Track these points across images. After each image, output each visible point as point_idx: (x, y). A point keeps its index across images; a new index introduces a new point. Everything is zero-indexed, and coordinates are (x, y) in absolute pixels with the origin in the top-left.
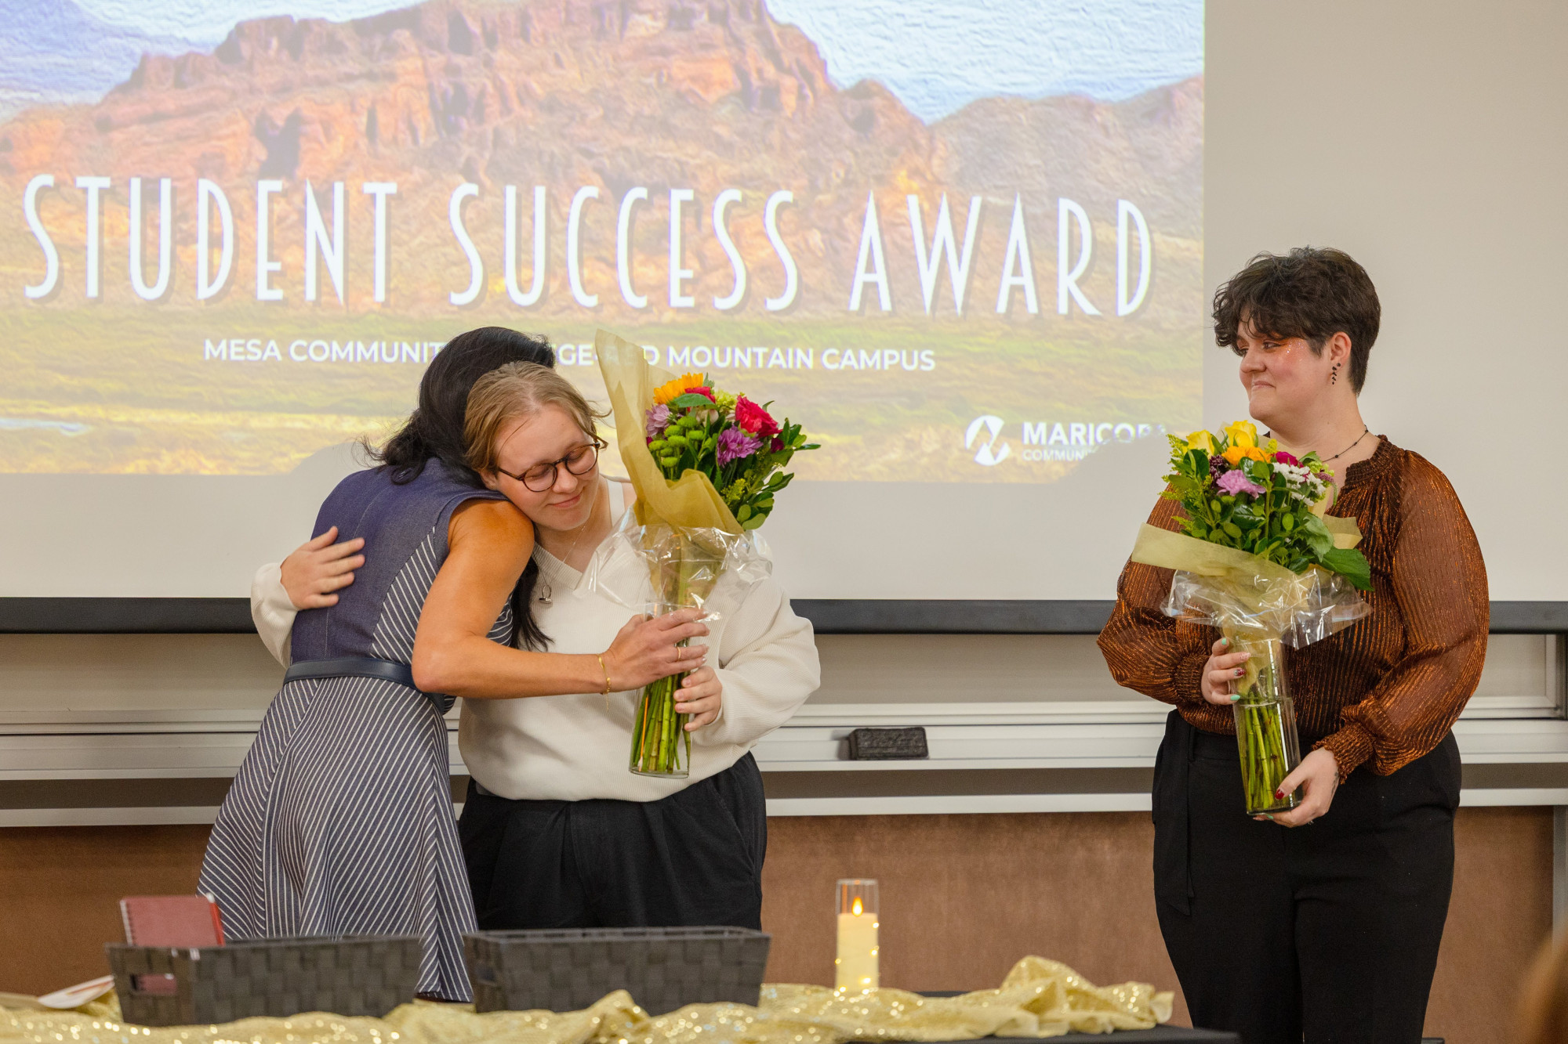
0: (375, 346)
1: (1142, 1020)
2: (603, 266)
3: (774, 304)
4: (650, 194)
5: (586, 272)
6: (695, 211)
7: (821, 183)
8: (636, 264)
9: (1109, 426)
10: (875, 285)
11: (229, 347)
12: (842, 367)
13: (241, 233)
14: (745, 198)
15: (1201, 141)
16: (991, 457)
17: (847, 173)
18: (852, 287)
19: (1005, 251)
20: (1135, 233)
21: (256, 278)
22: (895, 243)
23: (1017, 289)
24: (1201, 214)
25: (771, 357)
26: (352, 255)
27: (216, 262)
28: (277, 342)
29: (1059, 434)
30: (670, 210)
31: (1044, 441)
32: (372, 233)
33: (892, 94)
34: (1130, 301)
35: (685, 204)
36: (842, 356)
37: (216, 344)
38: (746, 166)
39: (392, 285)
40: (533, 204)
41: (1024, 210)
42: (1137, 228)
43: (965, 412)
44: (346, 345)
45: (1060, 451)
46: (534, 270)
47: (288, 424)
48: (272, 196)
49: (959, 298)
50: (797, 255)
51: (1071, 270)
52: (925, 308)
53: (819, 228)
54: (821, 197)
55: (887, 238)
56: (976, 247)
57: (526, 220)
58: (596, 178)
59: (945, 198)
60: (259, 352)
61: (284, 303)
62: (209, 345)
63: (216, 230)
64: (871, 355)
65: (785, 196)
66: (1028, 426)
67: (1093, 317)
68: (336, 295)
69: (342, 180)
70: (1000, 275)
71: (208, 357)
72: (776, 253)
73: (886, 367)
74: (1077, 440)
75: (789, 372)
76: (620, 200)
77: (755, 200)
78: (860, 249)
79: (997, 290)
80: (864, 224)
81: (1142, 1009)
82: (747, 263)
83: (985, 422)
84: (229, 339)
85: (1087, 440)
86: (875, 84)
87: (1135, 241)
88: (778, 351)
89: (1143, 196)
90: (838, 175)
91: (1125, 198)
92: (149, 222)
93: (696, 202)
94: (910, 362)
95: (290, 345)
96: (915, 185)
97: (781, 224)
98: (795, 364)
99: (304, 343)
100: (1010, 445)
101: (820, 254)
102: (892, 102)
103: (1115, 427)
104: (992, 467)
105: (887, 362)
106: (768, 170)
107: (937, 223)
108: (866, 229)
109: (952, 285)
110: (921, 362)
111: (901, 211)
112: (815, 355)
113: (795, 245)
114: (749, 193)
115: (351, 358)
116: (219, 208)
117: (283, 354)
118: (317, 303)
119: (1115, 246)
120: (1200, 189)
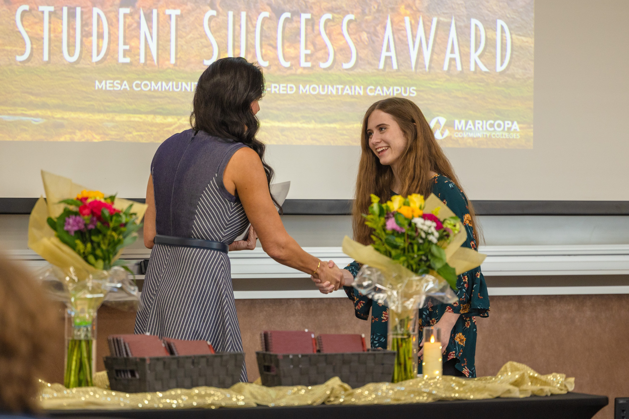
0: (171, 84)
1: (561, 390)
2: (271, 48)
3: (346, 66)
4: (292, 16)
5: (263, 50)
6: (311, 23)
7: (367, 11)
8: (285, 47)
9: (492, 122)
10: (391, 57)
11: (106, 84)
12: (376, 94)
13: (111, 32)
14: (333, 18)
16: (441, 135)
17: (378, 6)
18: (380, 58)
19: (447, 42)
20: (504, 35)
21: (118, 52)
22: (399, 39)
23: (452, 60)
24: (533, 26)
25: (344, 89)
26: (160, 42)
27: (100, 45)
28: (127, 81)
29: (470, 125)
30: (300, 22)
31: (464, 128)
32: (169, 32)
34: (502, 65)
35: (307, 20)
36: (376, 89)
37: (101, 82)
38: (334, 3)
39: (178, 56)
40: (240, 20)
41: (456, 24)
42: (505, 32)
43: (429, 115)
44: (158, 83)
45: (471, 133)
46: (241, 50)
47: (132, 119)
48: (125, 15)
49: (427, 63)
50: (356, 44)
51: (476, 51)
52: (412, 68)
53: (366, 31)
54: (367, 17)
55: (396, 36)
56: (435, 40)
57: (237, 27)
58: (268, 8)
59: (421, 18)
60: (119, 86)
61: (130, 64)
62: (97, 82)
63: (100, 31)
64: (388, 89)
65: (351, 17)
66: (457, 122)
67: (486, 72)
68: (153, 60)
69: (156, 8)
70: (445, 53)
71: (97, 88)
72: (347, 42)
74: (478, 128)
75: (352, 97)
76: (279, 18)
77: (338, 18)
78: (384, 41)
79: (444, 60)
80: (386, 30)
81: (561, 385)
82: (335, 47)
83: (438, 120)
84: (106, 80)
85: (483, 128)
87: (504, 38)
88: (347, 87)
89: (508, 18)
90: (374, 7)
91: (500, 18)
92: (71, 27)
93: (312, 19)
94: (406, 92)
95: (133, 83)
96: (408, 12)
97: (350, 30)
98: (355, 93)
99: (139, 82)
100: (449, 130)
101: (366, 43)
103: (495, 122)
104: (441, 140)
105: (395, 92)
106: (344, 5)
107: (418, 29)
108: (386, 32)
109: (424, 58)
110: (410, 92)
111: (402, 24)
112: (364, 89)
113: (356, 39)
114: (336, 15)
115: (160, 89)
116: (102, 21)
117: (130, 87)
118: (145, 64)
119: (495, 40)
120: (533, 15)
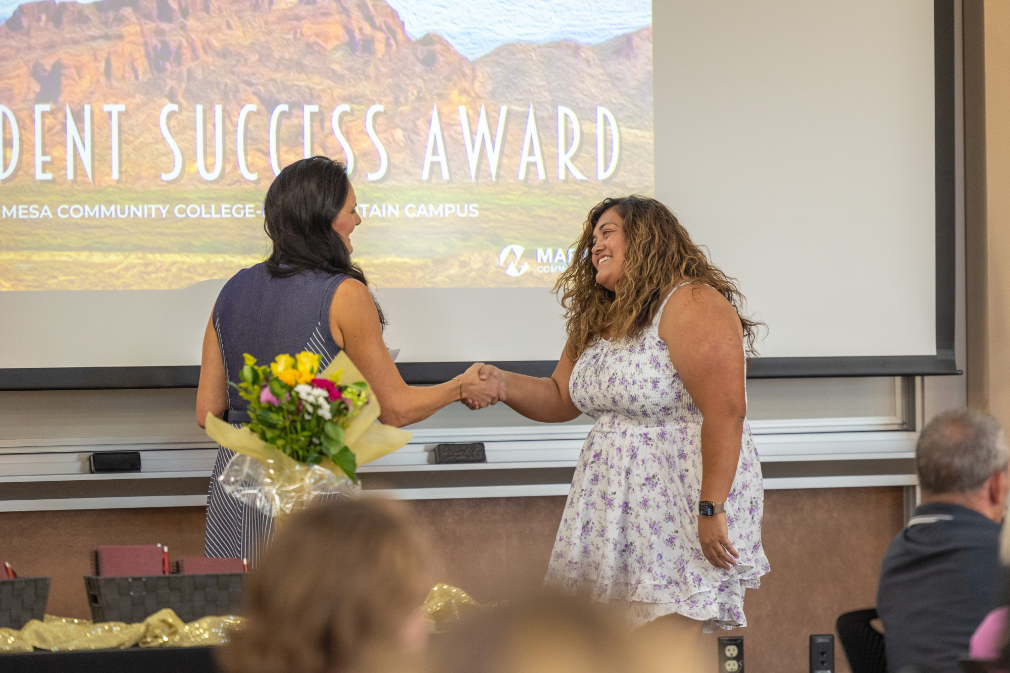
0: (113, 208)
2: (260, 154)
3: (373, 177)
4: (290, 108)
5: (249, 158)
6: (320, 119)
7: (402, 99)
8: (281, 152)
10: (439, 163)
11: (17, 210)
12: (418, 215)
13: (24, 138)
14: (352, 110)
15: (651, 68)
16: (516, 271)
17: (419, 92)
18: (423, 165)
19: (523, 140)
20: (608, 127)
21: (34, 166)
22: (451, 137)
23: (531, 164)
24: (652, 115)
25: (371, 209)
26: (96, 151)
27: (8, 156)
28: (49, 206)
29: (561, 256)
30: (303, 118)
31: (551, 261)
32: (109, 134)
33: (447, 41)
34: (605, 171)
35: (313, 115)
36: (418, 209)
37: (10, 208)
38: (352, 89)
39: (123, 169)
40: (214, 115)
41: (535, 114)
42: (610, 124)
43: (498, 242)
44: (94, 208)
45: (562, 266)
46: (215, 158)
47: (58, 258)
48: (44, 114)
49: (494, 171)
50: (387, 145)
51: (567, 151)
52: (471, 177)
53: (401, 128)
54: (402, 108)
55: (446, 133)
56: (504, 138)
57: (209, 125)
58: (255, 98)
59: (483, 107)
60: (38, 213)
61: (53, 181)
62: (5, 208)
63: (8, 136)
64: (436, 207)
65: (379, 108)
66: (540, 251)
67: (582, 181)
68: (87, 176)
69: (90, 103)
70: (520, 155)
71: (4, 216)
72: (373, 144)
73: (447, 215)
75: (383, 220)
76: (271, 112)
77: (359, 111)
78: (428, 140)
79: (519, 165)
80: (430, 125)
82: (354, 150)
84: (17, 205)
86: (436, 36)
87: (608, 132)
88: (375, 206)
89: (613, 103)
90: (413, 94)
91: (601, 105)
93: (320, 113)
94: (462, 211)
95: (57, 208)
96: (464, 99)
97: (376, 126)
98: (387, 214)
99: (67, 207)
100: (529, 263)
101: (402, 144)
102: (447, 46)
104: (517, 277)
105: (447, 212)
106: (368, 92)
107: (478, 123)
108: (432, 127)
109: (489, 163)
110: (469, 211)
111: (454, 116)
112: (400, 208)
113: (386, 139)
114: (356, 107)
115: (97, 216)
116: (9, 123)
117: (53, 214)
118: (74, 181)
119: (596, 136)
120: (651, 99)
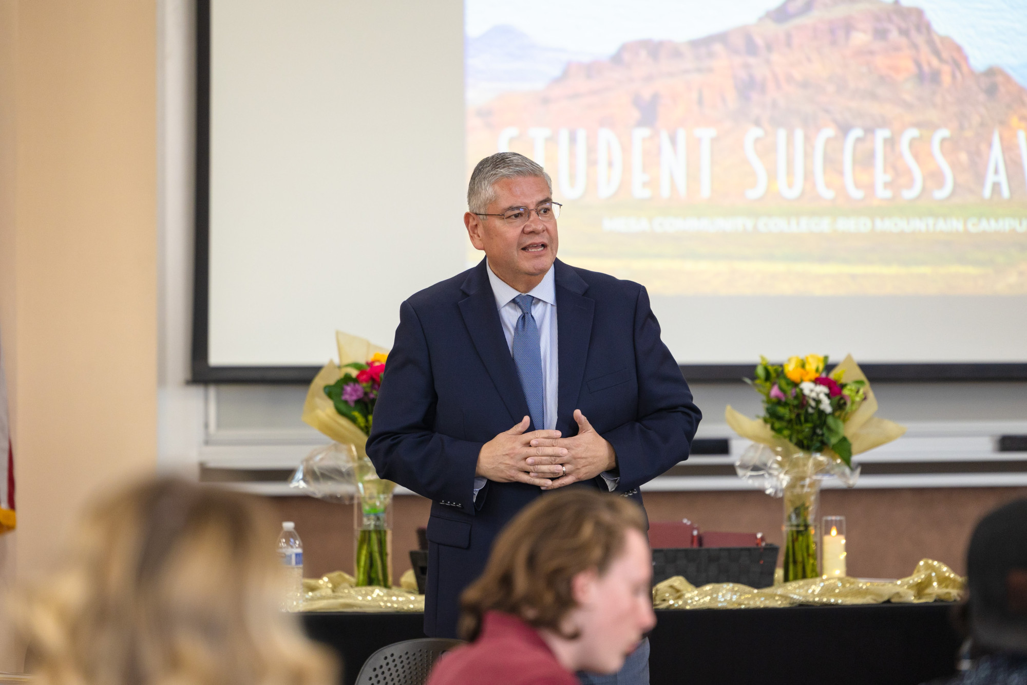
2: (836, 174)
3: (938, 195)
4: (864, 133)
5: (827, 177)
6: (891, 143)
7: (966, 125)
8: (857, 173)
10: (1000, 183)
12: (980, 230)
13: (626, 160)
14: (921, 135)
17: (982, 119)
18: (985, 184)
21: (634, 184)
22: (1011, 160)
25: (937, 225)
26: (690, 171)
27: (611, 175)
28: (646, 220)
30: (876, 143)
33: (1008, 74)
35: (885, 139)
36: (980, 223)
38: (921, 116)
39: (714, 187)
40: (796, 140)
46: (794, 177)
48: (642, 139)
50: (953, 167)
53: (965, 151)
54: (966, 133)
55: (1006, 157)
57: (791, 150)
58: (832, 124)
61: (651, 199)
62: (605, 222)
63: (612, 158)
64: (998, 222)
65: (944, 133)
69: (684, 128)
71: (605, 229)
72: (939, 166)
73: (1007, 230)
75: (948, 234)
76: (846, 137)
77: (926, 136)
78: (990, 162)
80: (992, 147)
82: (923, 172)
86: (998, 69)
88: (942, 221)
90: (976, 120)
92: (573, 155)
93: (892, 137)
94: (1021, 225)
97: (943, 150)
98: (952, 228)
101: (966, 166)
102: (1008, 78)
105: (1007, 227)
106: (934, 118)
108: (993, 150)
111: (1014, 140)
112: (964, 223)
113: (951, 161)
114: (924, 132)
116: (613, 147)
118: (669, 199)
